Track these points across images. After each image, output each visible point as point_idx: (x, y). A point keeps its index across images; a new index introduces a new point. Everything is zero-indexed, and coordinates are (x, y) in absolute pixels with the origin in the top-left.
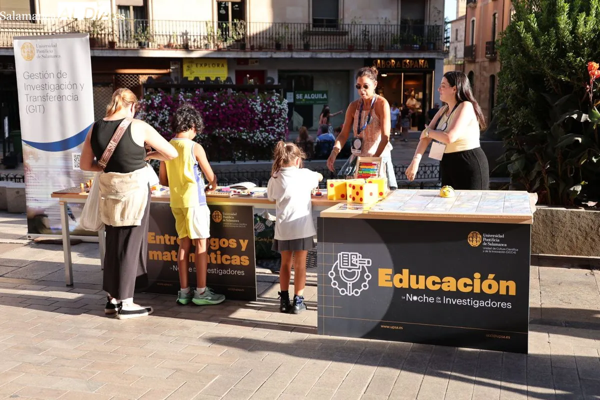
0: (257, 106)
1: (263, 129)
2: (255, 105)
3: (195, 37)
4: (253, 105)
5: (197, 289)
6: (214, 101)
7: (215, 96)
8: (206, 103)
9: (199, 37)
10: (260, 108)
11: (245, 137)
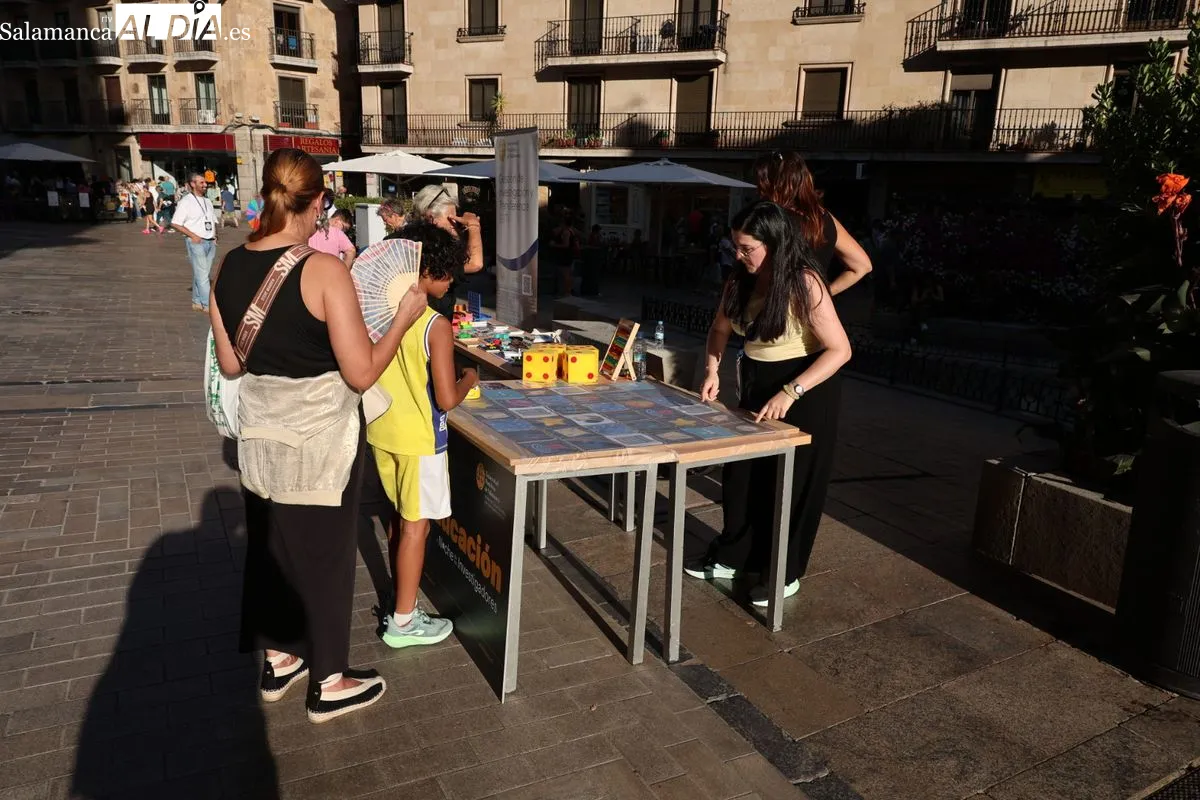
0: (1068, 240)
1: (1072, 278)
2: (1065, 239)
3: (1067, 132)
4: (1062, 237)
5: (396, 614)
6: (997, 228)
7: (999, 220)
8: (981, 230)
9: (1073, 132)
10: (1072, 244)
11: (1035, 287)
